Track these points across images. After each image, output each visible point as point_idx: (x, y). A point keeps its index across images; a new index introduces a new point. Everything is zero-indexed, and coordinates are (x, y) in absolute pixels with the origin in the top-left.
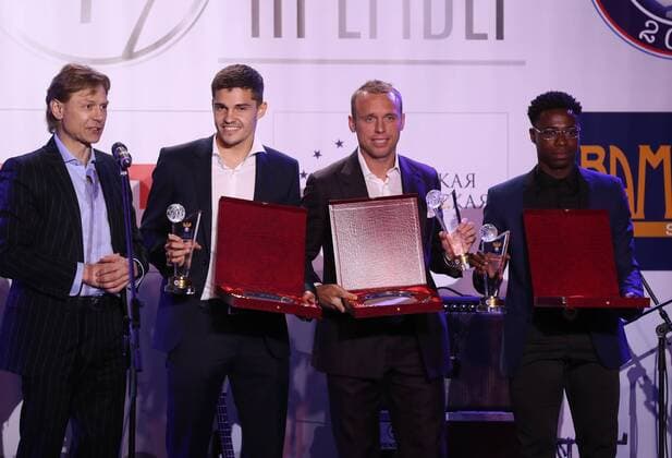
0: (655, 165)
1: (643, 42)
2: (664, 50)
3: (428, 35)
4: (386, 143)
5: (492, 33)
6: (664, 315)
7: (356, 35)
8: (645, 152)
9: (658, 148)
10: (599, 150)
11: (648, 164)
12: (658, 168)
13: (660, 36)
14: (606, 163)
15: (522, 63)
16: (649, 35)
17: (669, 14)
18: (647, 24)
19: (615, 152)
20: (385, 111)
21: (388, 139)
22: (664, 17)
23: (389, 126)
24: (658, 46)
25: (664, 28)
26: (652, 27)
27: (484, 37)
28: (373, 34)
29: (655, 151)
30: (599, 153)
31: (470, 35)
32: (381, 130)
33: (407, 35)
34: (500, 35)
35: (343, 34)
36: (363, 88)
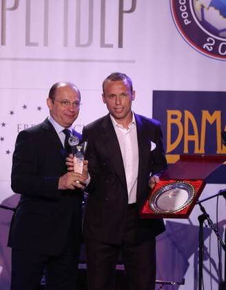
0: (211, 122)
1: (206, 50)
2: (218, 55)
3: (78, 44)
4: (122, 111)
5: (116, 44)
6: (202, 209)
7: (35, 44)
8: (205, 114)
9: (213, 112)
10: (178, 113)
11: (207, 121)
12: (213, 124)
13: (216, 47)
14: (182, 121)
15: (134, 62)
16: (209, 46)
17: (221, 34)
18: (208, 40)
19: (188, 115)
20: (121, 92)
21: (123, 108)
22: (218, 36)
23: (124, 100)
24: (214, 53)
25: (218, 42)
26: (211, 42)
27: (111, 46)
28: (46, 44)
29: (211, 113)
30: (178, 115)
31: (103, 45)
32: (118, 103)
33: (66, 44)
34: (120, 45)
35: (28, 43)
36: (108, 78)
